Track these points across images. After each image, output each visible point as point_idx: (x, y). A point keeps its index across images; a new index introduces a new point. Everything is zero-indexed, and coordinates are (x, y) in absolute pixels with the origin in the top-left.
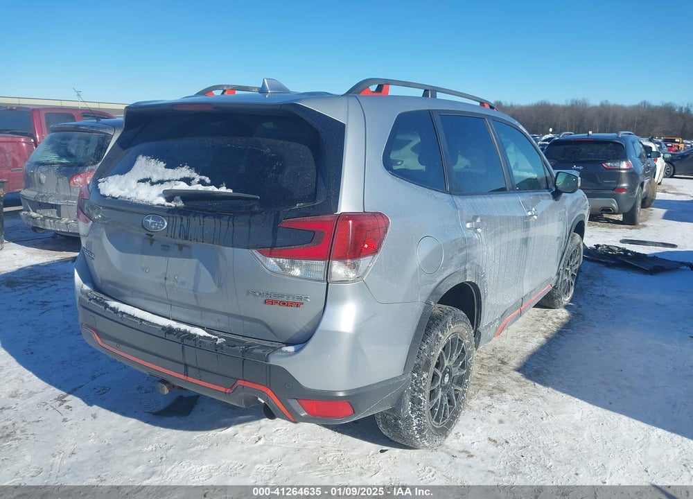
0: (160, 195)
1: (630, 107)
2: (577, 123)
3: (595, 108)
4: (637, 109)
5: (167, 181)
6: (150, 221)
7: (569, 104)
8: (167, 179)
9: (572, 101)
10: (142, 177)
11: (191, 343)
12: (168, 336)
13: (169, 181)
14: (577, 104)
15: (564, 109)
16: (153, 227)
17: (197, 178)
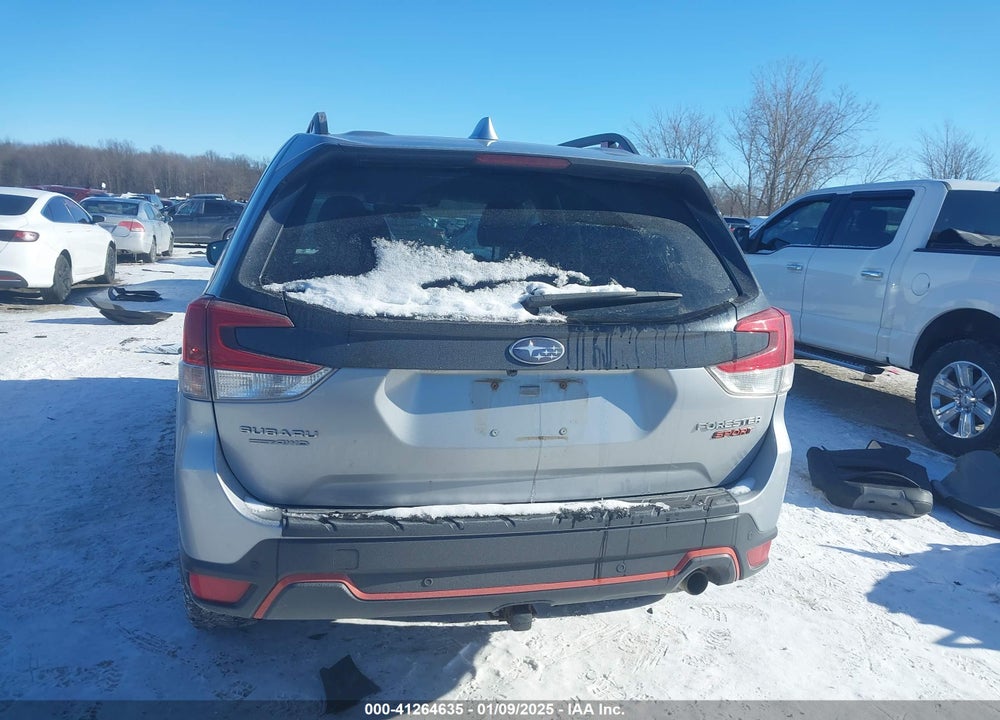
0: (515, 306)
1: (192, 157)
2: (123, 176)
3: (144, 155)
4: (202, 161)
5: (500, 282)
6: (531, 347)
7: (105, 146)
8: (499, 279)
9: (109, 142)
10: (429, 278)
11: (626, 522)
12: (579, 525)
13: (505, 281)
14: (117, 148)
15: (99, 154)
16: (539, 357)
17: (563, 275)
